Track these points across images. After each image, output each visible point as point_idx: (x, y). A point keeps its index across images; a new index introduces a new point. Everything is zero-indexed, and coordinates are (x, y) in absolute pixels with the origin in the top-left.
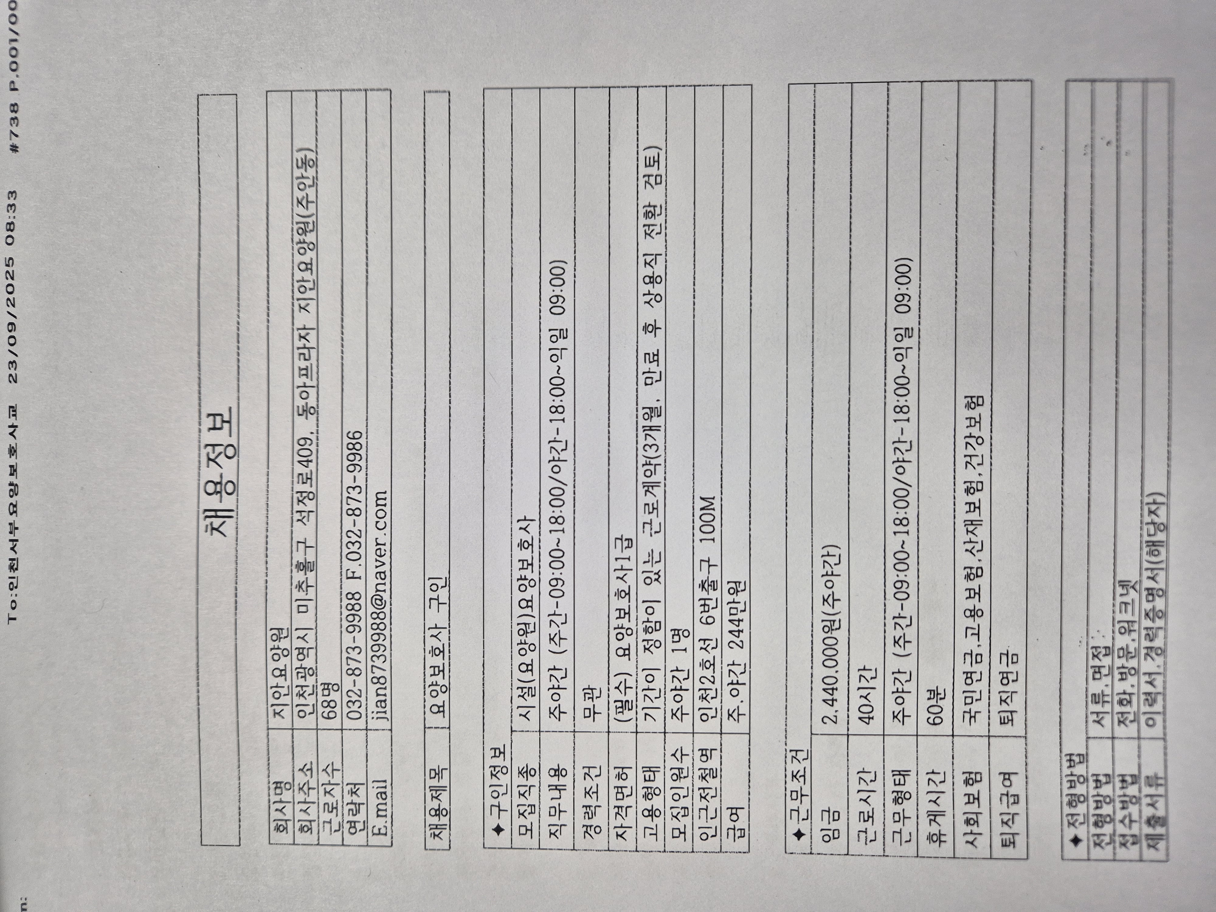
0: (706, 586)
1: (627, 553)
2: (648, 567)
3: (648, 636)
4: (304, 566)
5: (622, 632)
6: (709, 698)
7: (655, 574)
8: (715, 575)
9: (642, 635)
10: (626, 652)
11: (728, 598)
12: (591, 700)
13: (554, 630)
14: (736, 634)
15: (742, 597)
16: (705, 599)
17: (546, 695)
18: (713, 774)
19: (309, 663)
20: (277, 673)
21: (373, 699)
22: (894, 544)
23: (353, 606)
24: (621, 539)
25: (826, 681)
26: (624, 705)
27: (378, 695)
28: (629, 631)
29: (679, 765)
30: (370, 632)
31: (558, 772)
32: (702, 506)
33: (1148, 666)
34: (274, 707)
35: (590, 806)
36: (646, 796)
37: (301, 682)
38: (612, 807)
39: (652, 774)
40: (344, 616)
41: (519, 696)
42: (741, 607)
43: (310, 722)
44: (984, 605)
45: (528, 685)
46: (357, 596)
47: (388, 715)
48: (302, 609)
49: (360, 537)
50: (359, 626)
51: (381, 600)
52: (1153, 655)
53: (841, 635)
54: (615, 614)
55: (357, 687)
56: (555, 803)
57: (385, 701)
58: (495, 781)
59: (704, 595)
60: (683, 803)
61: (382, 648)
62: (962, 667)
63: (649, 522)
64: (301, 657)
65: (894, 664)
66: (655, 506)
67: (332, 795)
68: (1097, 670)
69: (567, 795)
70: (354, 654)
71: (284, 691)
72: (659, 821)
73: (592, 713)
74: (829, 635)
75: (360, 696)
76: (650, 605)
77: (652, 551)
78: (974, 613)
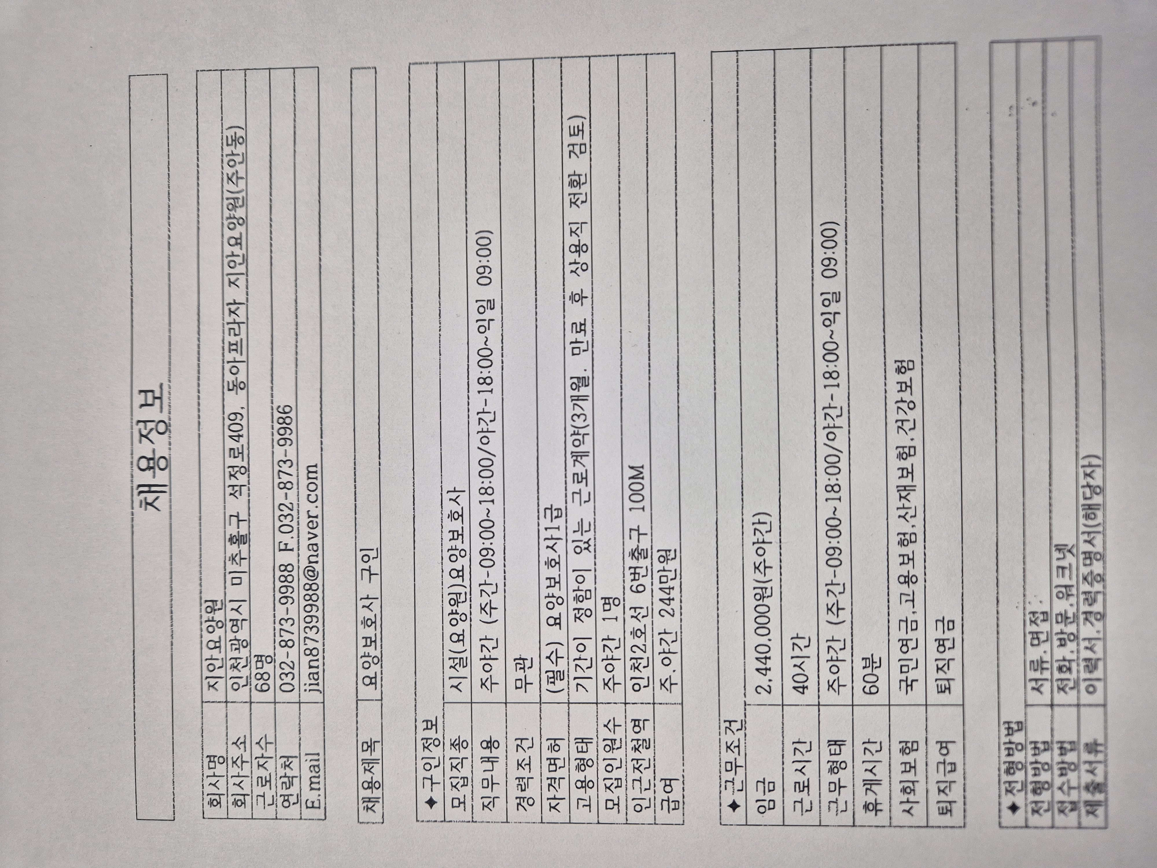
0: (636, 554)
1: (556, 523)
2: (578, 536)
3: (579, 605)
4: (237, 540)
5: (553, 601)
6: (640, 668)
7: (585, 543)
8: (644, 543)
9: (573, 604)
10: (557, 622)
11: (658, 566)
12: (523, 670)
13: (485, 599)
14: (667, 602)
15: (672, 565)
16: (635, 568)
17: (478, 665)
18: (647, 744)
19: (242, 635)
20: (212, 645)
21: (305, 671)
22: (826, 510)
23: (286, 577)
24: (551, 509)
25: (759, 649)
26: (556, 676)
27: (310, 667)
28: (560, 601)
29: (611, 736)
30: (303, 603)
31: (490, 744)
32: (631, 475)
33: (1087, 631)
34: (208, 680)
35: (523, 778)
36: (578, 768)
37: (236, 654)
38: (544, 778)
39: (584, 745)
40: (277, 589)
41: (451, 667)
42: (671, 575)
43: (243, 694)
44: (918, 571)
45: (459, 656)
46: (289, 568)
47: (321, 689)
48: (235, 581)
49: (292, 510)
50: (292, 598)
51: (313, 571)
52: (1092, 619)
53: (773, 602)
54: (545, 583)
55: (290, 659)
56: (488, 775)
57: (317, 673)
58: (427, 753)
59: (634, 563)
60: (616, 774)
61: (315, 619)
62: (897, 634)
63: (578, 491)
64: (235, 629)
65: (827, 631)
66: (584, 476)
67: (265, 768)
68: (1036, 635)
69: (499, 767)
70: (286, 626)
71: (218, 664)
72: (592, 792)
73: (524, 684)
74: (760, 602)
75: (293, 669)
76: (580, 575)
77: (582, 520)
78: (907, 580)
